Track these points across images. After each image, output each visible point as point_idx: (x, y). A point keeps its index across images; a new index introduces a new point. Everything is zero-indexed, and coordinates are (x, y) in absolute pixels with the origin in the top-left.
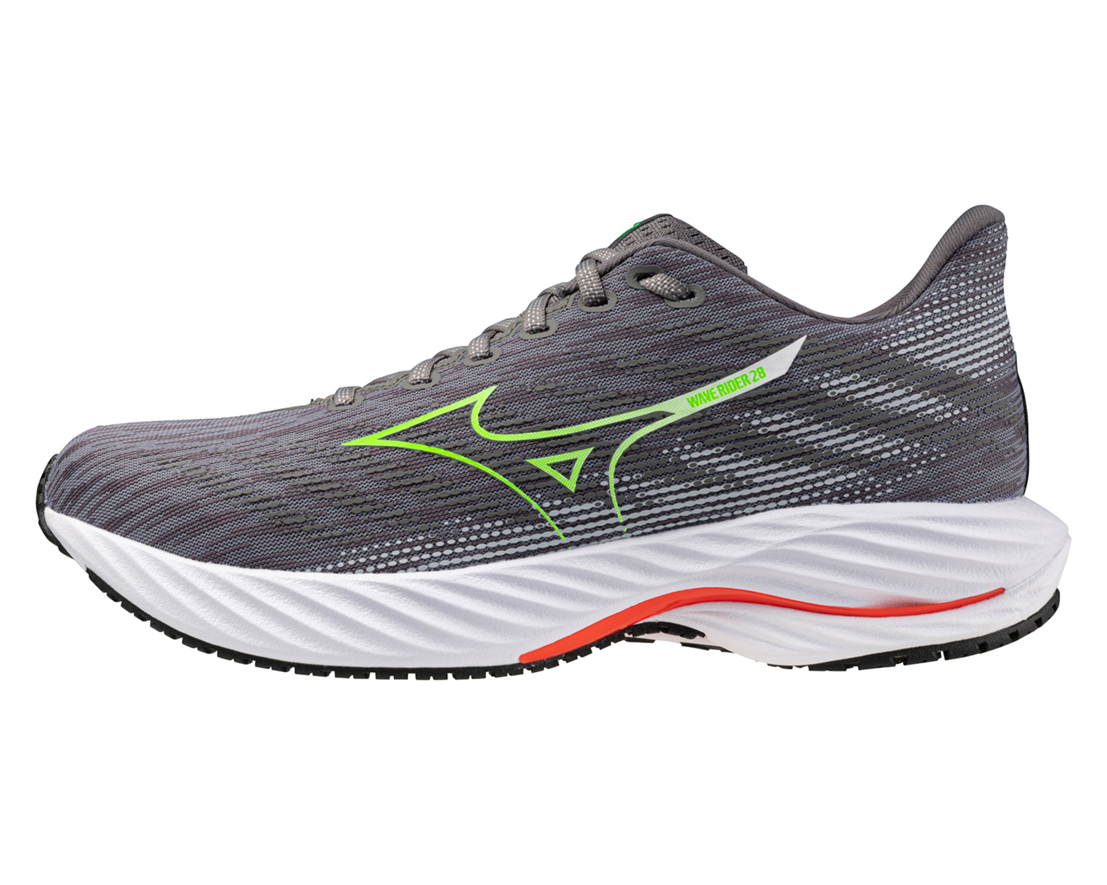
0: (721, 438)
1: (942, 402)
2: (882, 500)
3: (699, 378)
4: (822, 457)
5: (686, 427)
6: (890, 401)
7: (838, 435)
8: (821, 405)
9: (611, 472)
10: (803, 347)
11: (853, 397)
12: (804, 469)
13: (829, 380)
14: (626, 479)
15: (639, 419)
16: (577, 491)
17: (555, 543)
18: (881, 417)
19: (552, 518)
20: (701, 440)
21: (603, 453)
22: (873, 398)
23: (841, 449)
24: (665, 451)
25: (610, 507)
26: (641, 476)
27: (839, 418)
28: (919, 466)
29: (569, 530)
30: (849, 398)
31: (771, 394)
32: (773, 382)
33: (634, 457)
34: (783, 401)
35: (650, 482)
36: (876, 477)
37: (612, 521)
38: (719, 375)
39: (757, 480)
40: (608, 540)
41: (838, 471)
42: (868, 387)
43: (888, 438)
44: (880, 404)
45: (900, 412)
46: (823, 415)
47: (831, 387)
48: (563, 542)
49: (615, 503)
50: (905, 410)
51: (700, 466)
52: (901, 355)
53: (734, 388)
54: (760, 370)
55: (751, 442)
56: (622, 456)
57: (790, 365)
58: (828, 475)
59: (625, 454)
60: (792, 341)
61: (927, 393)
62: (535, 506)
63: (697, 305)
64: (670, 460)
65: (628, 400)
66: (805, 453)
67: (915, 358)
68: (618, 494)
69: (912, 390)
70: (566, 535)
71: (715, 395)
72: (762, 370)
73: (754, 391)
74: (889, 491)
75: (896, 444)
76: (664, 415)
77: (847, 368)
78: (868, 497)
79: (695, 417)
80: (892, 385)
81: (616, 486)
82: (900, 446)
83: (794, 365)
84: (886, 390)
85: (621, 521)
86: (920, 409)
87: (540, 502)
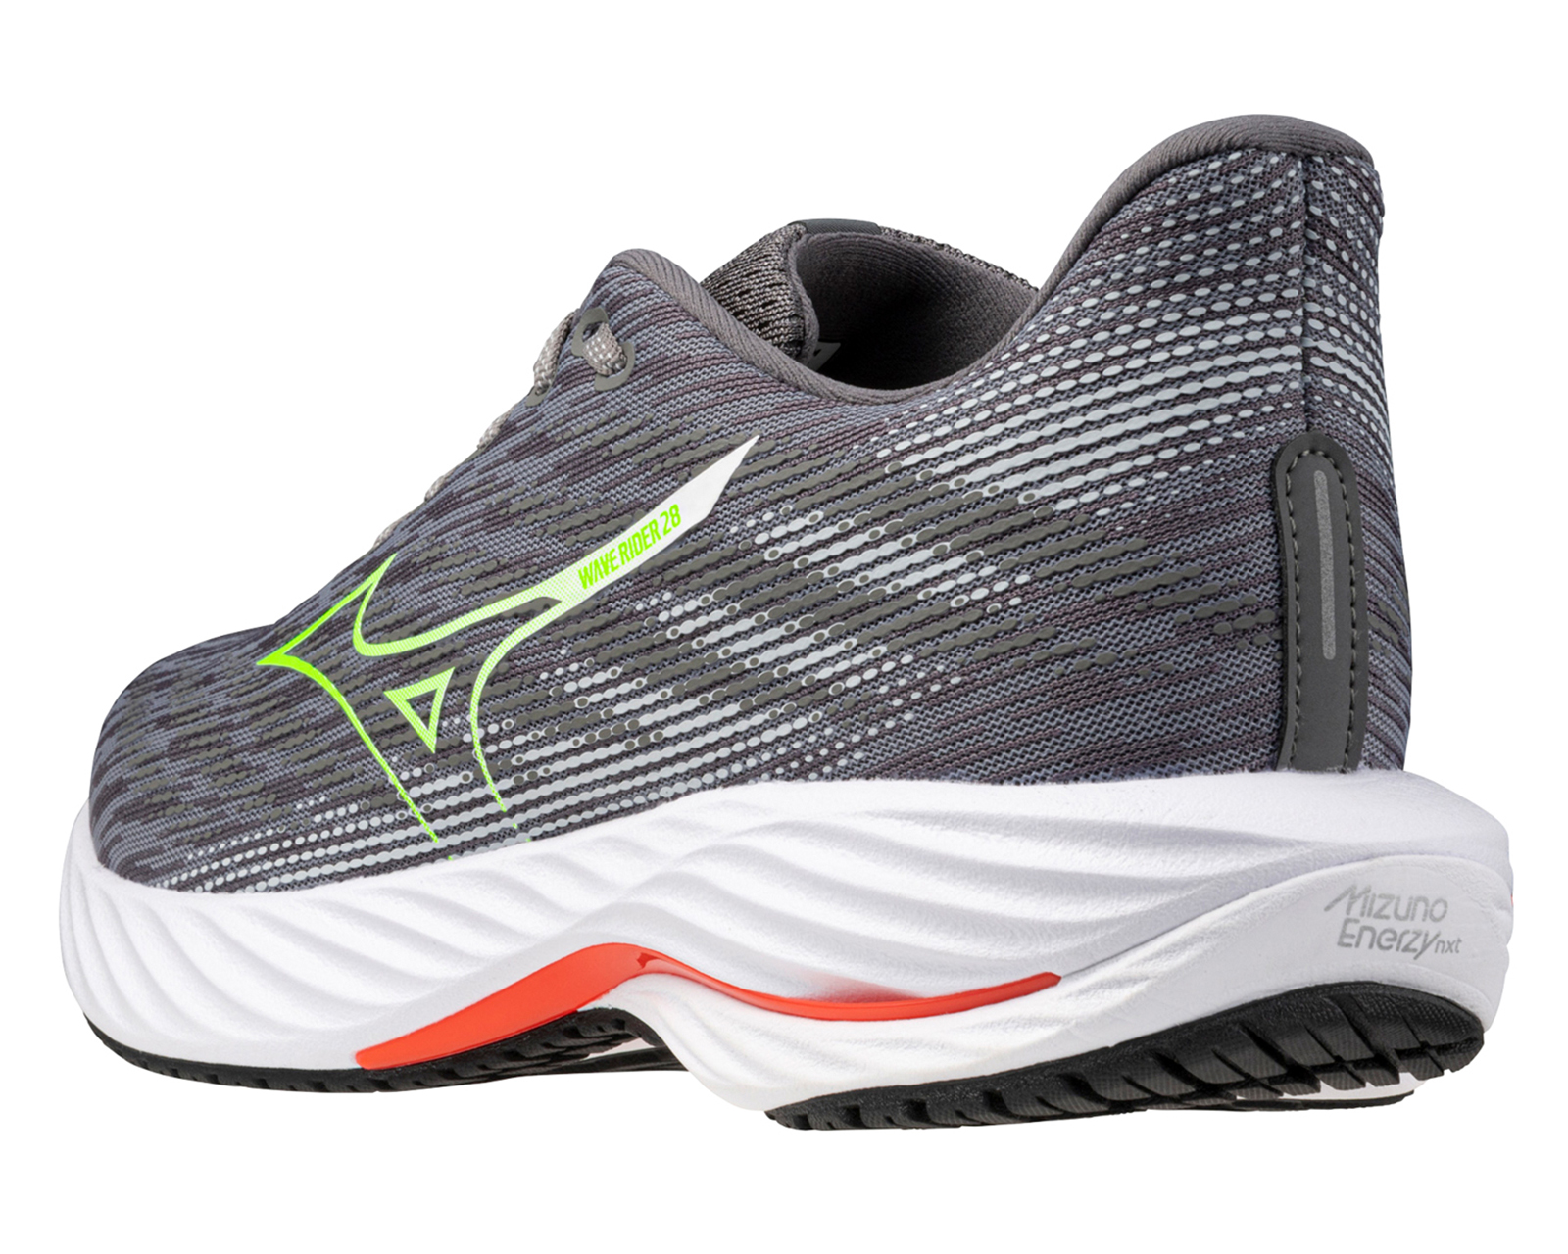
0: (619, 648)
1: (975, 564)
2: (851, 776)
3: (600, 529)
4: (759, 685)
5: (573, 628)
6: (871, 566)
7: (782, 640)
8: (752, 579)
9: (473, 717)
10: (745, 462)
11: (807, 560)
12: (732, 709)
13: (770, 526)
14: (493, 729)
15: (513, 613)
16: (439, 751)
17: (425, 847)
18: (851, 601)
19: (417, 801)
20: (592, 651)
21: (463, 680)
22: (840, 561)
23: (786, 669)
24: (544, 676)
25: (484, 783)
26: (513, 723)
27: (782, 604)
28: (909, 705)
29: (440, 824)
30: (799, 564)
31: (684, 559)
32: (688, 533)
33: (501, 687)
34: (699, 573)
35: (526, 734)
36: (837, 727)
37: (490, 809)
38: (623, 524)
39: (670, 731)
40: (498, 844)
41: (782, 715)
42: (835, 538)
43: (862, 645)
44: (853, 573)
45: (889, 589)
46: (755, 599)
47: (771, 542)
48: (438, 847)
49: (488, 777)
50: (898, 585)
51: (592, 704)
52: (908, 468)
53: (639, 549)
54: (674, 512)
55: (658, 655)
56: (486, 684)
57: (715, 498)
58: (767, 721)
59: (491, 681)
60: (730, 448)
61: (945, 547)
62: (393, 779)
63: (619, 384)
64: (550, 693)
65: (507, 576)
66: (731, 677)
67: (935, 471)
68: (489, 757)
69: (915, 541)
70: (440, 834)
71: (615, 563)
72: (677, 511)
73: (664, 554)
74: (858, 755)
75: (873, 657)
76: (547, 604)
77: (806, 500)
78: (827, 769)
79: (587, 607)
80: (878, 532)
81: (484, 742)
82: (878, 662)
83: (724, 499)
84: (866, 543)
85: (504, 810)
86: (927, 582)
87: (396, 769)
